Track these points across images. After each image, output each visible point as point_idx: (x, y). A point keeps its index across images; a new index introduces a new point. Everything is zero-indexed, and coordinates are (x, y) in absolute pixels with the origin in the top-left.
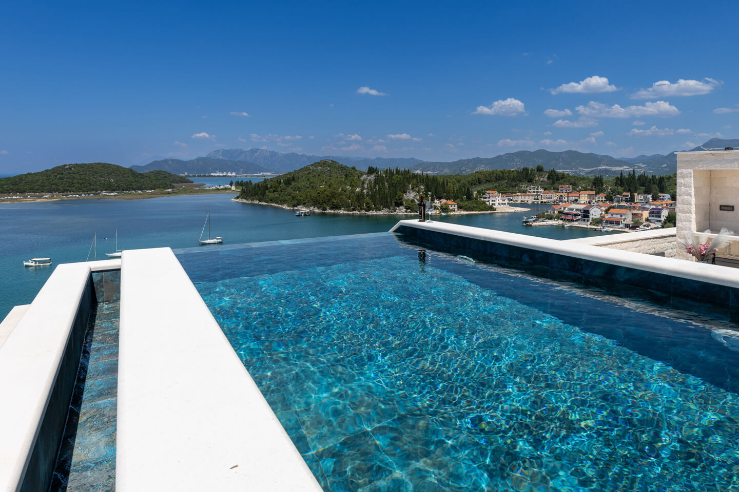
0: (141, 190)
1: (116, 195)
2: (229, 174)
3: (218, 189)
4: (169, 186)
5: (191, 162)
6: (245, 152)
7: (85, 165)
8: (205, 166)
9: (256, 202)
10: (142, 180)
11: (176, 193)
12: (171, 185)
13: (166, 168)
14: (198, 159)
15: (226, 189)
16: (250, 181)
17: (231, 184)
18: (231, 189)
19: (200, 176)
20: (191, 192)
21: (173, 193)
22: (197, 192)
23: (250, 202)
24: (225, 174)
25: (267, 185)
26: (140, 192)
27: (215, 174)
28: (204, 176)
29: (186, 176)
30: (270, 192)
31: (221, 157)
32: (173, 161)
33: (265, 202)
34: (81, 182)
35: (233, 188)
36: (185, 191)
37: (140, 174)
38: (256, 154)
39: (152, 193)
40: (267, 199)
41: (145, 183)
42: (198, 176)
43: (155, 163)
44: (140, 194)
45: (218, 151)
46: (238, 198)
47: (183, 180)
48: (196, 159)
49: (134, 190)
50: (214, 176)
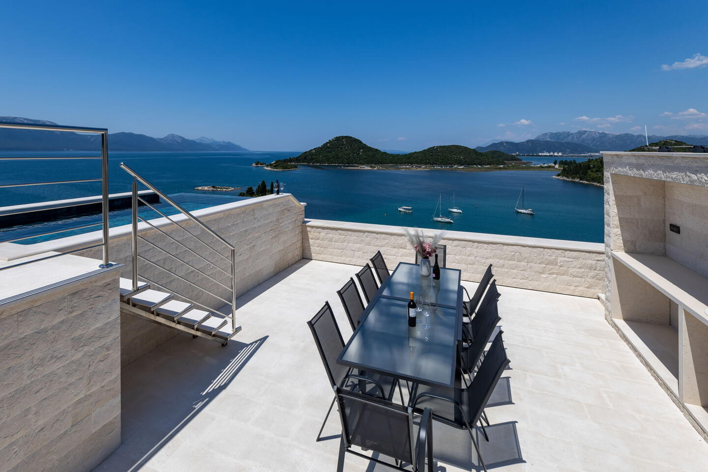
0: (481, 165)
1: (463, 168)
2: (556, 154)
3: (542, 167)
4: (501, 163)
5: (522, 143)
6: (572, 134)
7: (446, 146)
8: (533, 147)
9: (577, 180)
10: (482, 158)
11: (506, 169)
12: (503, 162)
13: (502, 149)
14: (528, 142)
15: (550, 167)
16: (574, 161)
17: (555, 163)
18: (554, 167)
19: (529, 155)
20: (518, 168)
21: (504, 168)
22: (523, 168)
23: (570, 180)
24: (551, 154)
25: (589, 165)
26: (480, 166)
27: (542, 154)
28: (533, 155)
29: (517, 155)
30: (592, 171)
31: (548, 139)
32: (507, 143)
33: (586, 181)
34: (442, 158)
35: (557, 166)
36: (513, 167)
37: (480, 153)
38: (584, 136)
39: (488, 168)
40: (590, 179)
41: (484, 160)
42: (527, 155)
43: (494, 145)
44: (479, 168)
45: (546, 134)
46: (559, 175)
47: (513, 158)
48: (527, 141)
49: (475, 164)
50: (542, 156)
